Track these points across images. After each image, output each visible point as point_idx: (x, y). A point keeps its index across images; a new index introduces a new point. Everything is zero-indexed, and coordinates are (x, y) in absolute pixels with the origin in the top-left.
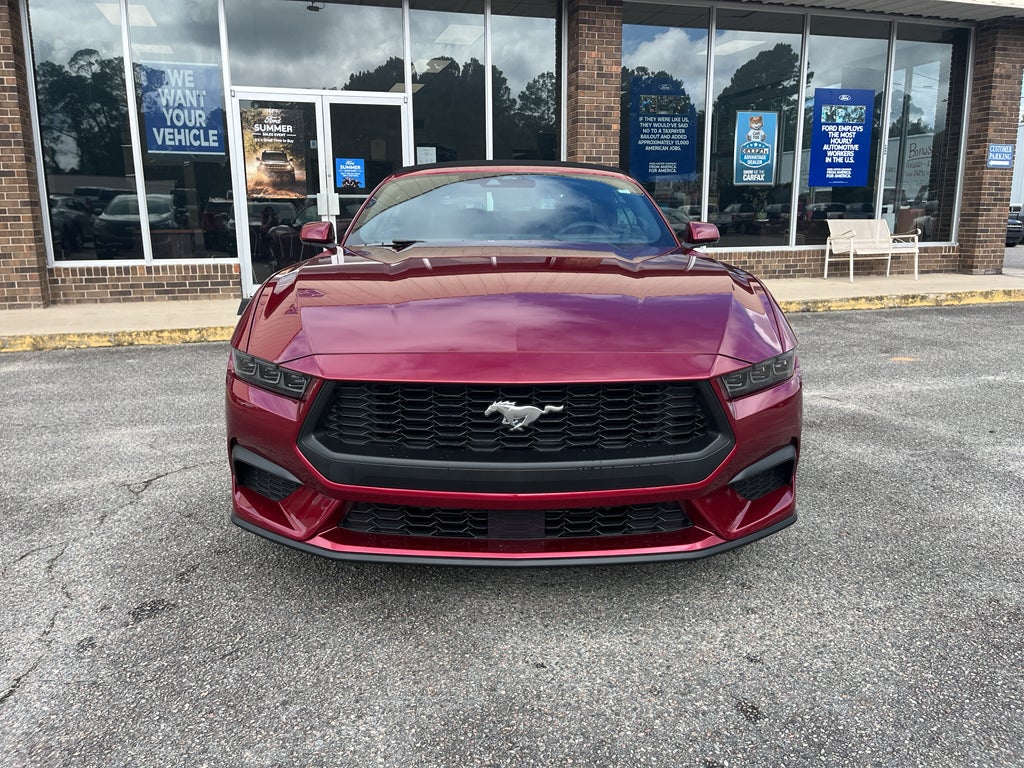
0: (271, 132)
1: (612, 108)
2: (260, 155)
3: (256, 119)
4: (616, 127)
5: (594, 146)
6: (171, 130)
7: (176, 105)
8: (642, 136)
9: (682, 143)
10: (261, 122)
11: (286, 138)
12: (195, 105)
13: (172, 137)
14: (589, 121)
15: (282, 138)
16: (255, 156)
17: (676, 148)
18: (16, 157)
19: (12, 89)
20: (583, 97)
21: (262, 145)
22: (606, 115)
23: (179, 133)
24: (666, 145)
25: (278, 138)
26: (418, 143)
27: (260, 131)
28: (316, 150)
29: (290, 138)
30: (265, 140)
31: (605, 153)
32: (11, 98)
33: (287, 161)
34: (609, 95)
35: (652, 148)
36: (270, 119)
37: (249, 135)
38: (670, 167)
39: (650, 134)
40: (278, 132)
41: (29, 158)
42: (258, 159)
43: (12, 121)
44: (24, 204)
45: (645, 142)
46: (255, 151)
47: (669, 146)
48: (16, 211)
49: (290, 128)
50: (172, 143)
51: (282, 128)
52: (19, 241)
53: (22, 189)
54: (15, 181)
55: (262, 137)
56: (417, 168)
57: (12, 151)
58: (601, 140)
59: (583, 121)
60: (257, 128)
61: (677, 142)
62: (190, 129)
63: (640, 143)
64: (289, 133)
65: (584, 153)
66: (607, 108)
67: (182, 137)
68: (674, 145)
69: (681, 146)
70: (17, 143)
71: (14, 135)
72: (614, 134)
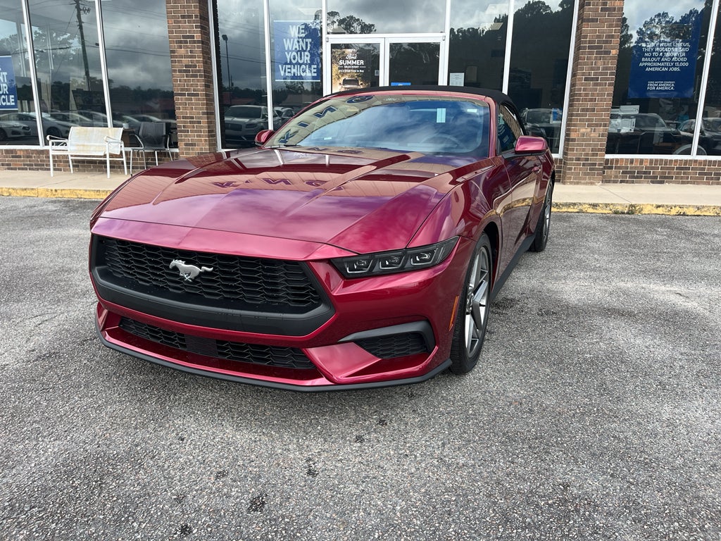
0: (350, 65)
1: (613, 36)
2: (341, 81)
3: (341, 56)
4: (614, 52)
5: (592, 69)
6: (289, 66)
7: (294, 49)
8: (643, 59)
9: (682, 64)
10: (344, 59)
11: (359, 69)
12: (305, 49)
13: (289, 70)
14: (589, 47)
15: (356, 69)
16: (338, 82)
17: (675, 69)
18: (200, 84)
19: (198, 42)
20: (586, 28)
21: (343, 74)
22: (606, 42)
23: (294, 68)
24: (666, 67)
25: (354, 69)
26: (451, 70)
27: (343, 65)
28: (378, 77)
29: (362, 69)
30: (346, 71)
31: (601, 74)
32: (198, 47)
33: (358, 85)
34: (610, 26)
35: (652, 69)
36: (350, 57)
37: (336, 67)
38: (668, 86)
39: (651, 57)
40: (354, 65)
41: (208, 86)
42: (340, 84)
43: (198, 62)
44: (203, 113)
45: (645, 64)
46: (339, 78)
47: (669, 67)
48: (199, 117)
49: (362, 62)
50: (289, 75)
51: (357, 62)
52: (200, 136)
53: (203, 104)
54: (199, 100)
55: (344, 69)
56: (448, 88)
57: (198, 81)
58: (600, 63)
59: (585, 48)
60: (341, 62)
61: (677, 64)
62: (301, 65)
63: (641, 64)
64: (362, 65)
65: (583, 74)
66: (608, 36)
67: (295, 70)
68: (674, 66)
69: (681, 67)
70: (201, 76)
71: (199, 71)
72: (613, 58)
